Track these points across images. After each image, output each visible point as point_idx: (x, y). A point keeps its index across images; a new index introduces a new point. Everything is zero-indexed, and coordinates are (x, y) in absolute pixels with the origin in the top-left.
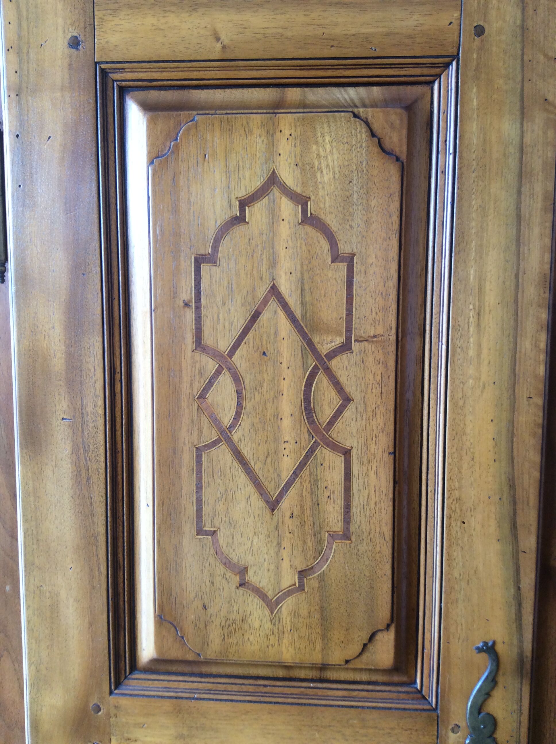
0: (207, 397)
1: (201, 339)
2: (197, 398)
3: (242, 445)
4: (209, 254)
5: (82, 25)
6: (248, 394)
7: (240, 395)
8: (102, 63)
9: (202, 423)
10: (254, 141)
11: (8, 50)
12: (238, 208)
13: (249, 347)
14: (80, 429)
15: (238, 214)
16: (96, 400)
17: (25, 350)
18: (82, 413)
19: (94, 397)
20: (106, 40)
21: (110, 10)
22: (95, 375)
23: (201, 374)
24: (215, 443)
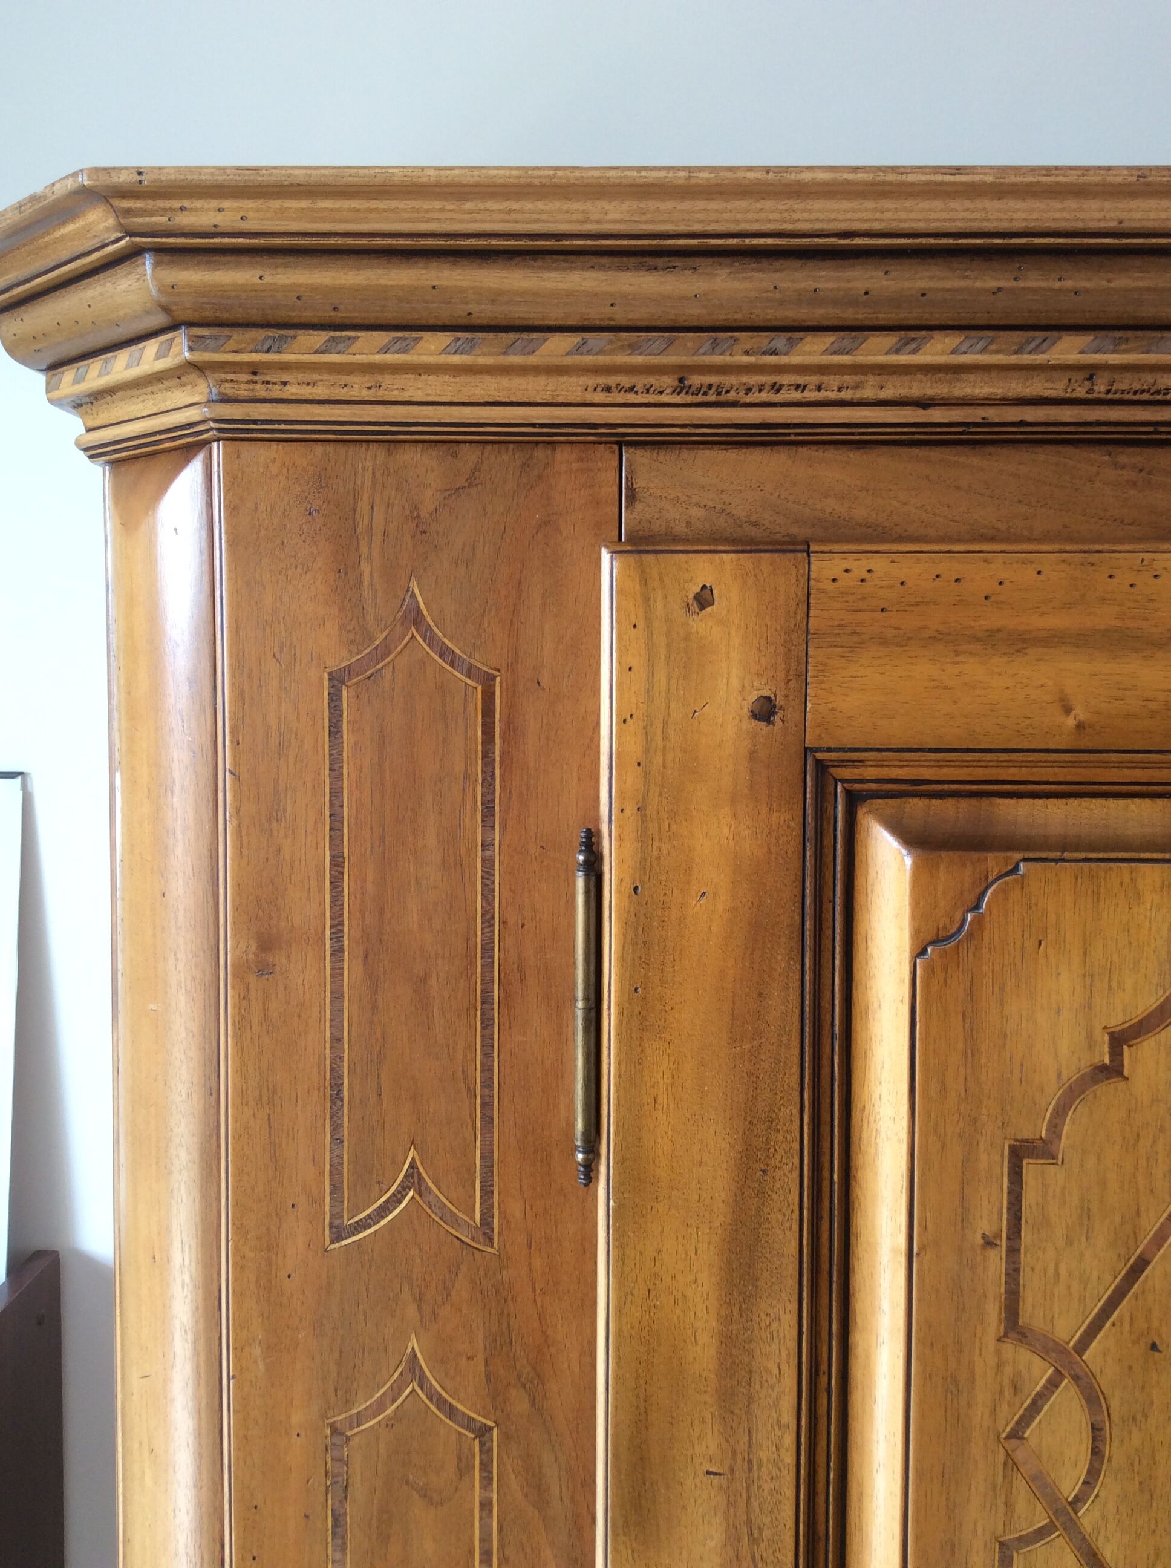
0: (1026, 1435)
1: (1018, 1315)
2: (1006, 1438)
3: (1101, 1538)
4: (1041, 1138)
5: (781, 675)
6: (1116, 1432)
7: (1097, 1433)
8: (819, 750)
9: (1014, 1490)
10: (1145, 916)
11: (625, 721)
12: (1106, 1049)
13: (1122, 1333)
14: (744, 1495)
15: (1107, 1061)
16: (780, 1434)
17: (632, 1327)
18: (750, 1461)
19: (776, 1428)
20: (830, 706)
21: (842, 647)
22: (779, 1381)
23: (1016, 1389)
24: (1041, 1533)
